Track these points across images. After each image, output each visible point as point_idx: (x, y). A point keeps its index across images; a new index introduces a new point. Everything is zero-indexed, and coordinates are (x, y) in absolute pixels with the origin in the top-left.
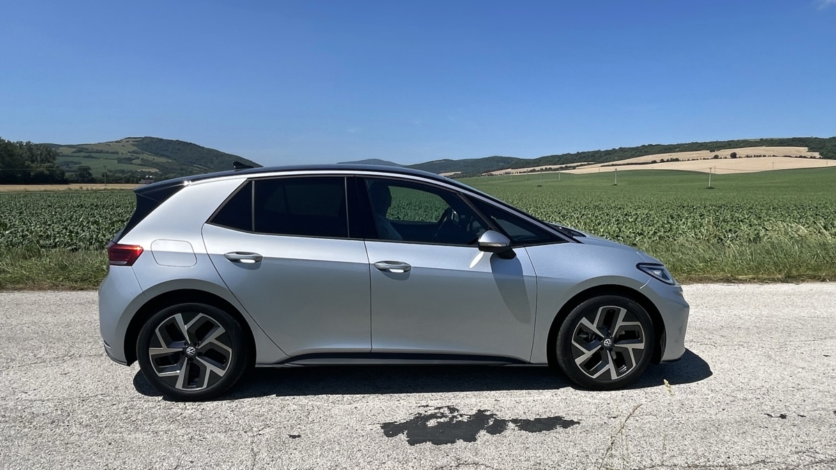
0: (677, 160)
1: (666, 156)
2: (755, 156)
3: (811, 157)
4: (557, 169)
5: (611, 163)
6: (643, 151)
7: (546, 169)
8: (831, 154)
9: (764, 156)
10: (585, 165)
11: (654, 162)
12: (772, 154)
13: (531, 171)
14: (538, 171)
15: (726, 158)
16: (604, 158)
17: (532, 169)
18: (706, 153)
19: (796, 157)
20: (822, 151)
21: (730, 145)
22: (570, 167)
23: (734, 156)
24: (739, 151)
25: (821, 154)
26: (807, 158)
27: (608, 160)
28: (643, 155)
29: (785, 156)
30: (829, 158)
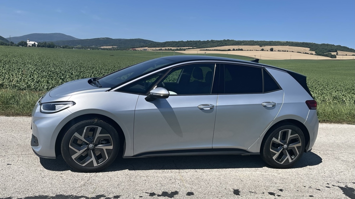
0: (242, 50)
1: (236, 47)
2: (282, 51)
3: (311, 54)
4: (173, 50)
5: (206, 49)
6: (224, 43)
7: (168, 50)
8: (320, 53)
9: (288, 51)
10: (191, 49)
11: (229, 50)
12: (291, 50)
13: (159, 50)
14: (164, 50)
15: (268, 51)
16: (202, 45)
17: (160, 48)
18: (257, 47)
19: (303, 53)
20: (316, 51)
21: (271, 43)
22: (182, 49)
23: (272, 50)
24: (274, 47)
25: (316, 53)
26: (309, 54)
27: (204, 47)
28: (223, 46)
29: (298, 52)
30: (320, 55)
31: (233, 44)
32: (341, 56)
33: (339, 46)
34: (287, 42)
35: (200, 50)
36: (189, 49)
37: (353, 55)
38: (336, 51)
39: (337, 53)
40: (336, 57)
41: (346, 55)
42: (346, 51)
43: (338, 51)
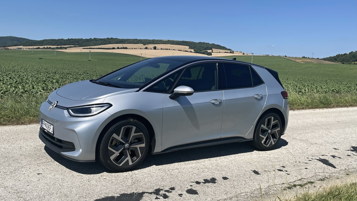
0: (126, 48)
1: (120, 45)
2: (165, 49)
3: (190, 52)
4: (53, 49)
5: (88, 47)
6: (108, 41)
7: (47, 48)
8: (198, 51)
9: (170, 49)
10: (73, 47)
11: (114, 48)
12: (173, 48)
13: (37, 49)
14: (42, 49)
15: (151, 49)
16: (85, 43)
17: (37, 47)
18: (141, 45)
19: (184, 51)
21: (153, 42)
22: (63, 47)
23: (155, 48)
24: (158, 46)
25: (194, 50)
26: (188, 52)
27: (87, 45)
28: (107, 44)
29: (179, 50)
30: (198, 53)
31: (117, 42)
32: (216, 54)
33: (214, 44)
34: (168, 40)
35: (83, 49)
36: (71, 47)
37: (225, 52)
38: (211, 49)
39: (212, 51)
40: (212, 54)
41: (220, 52)
42: (219, 49)
43: (213, 49)
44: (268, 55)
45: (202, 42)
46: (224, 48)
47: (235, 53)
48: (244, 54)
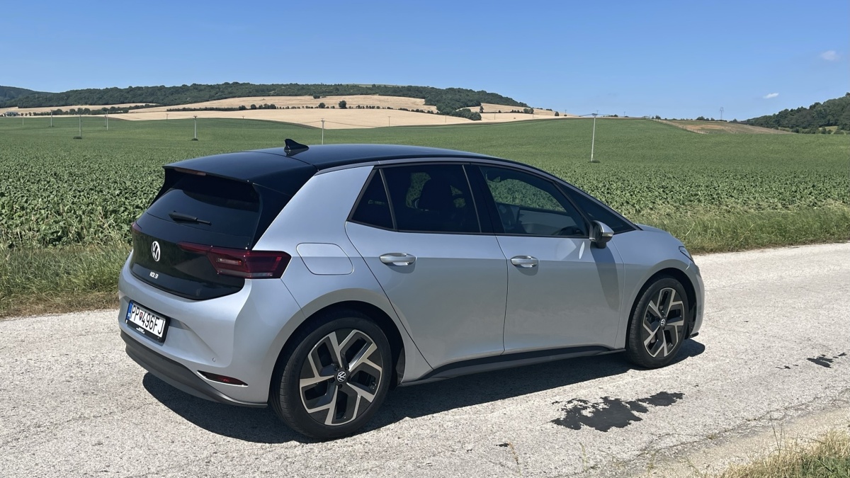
0: (273, 107)
1: (258, 101)
2: (367, 107)
3: (429, 112)
5: (181, 107)
6: (226, 92)
7: (80, 111)
8: (448, 109)
9: (378, 108)
10: (142, 107)
11: (243, 108)
12: (386, 105)
14: (66, 113)
15: (334, 107)
16: (171, 98)
18: (308, 99)
19: (413, 111)
20: (439, 104)
21: (337, 90)
22: (119, 109)
23: (343, 105)
24: (349, 99)
25: (438, 109)
26: (424, 112)
27: (177, 102)
28: (226, 98)
29: (401, 109)
30: (448, 114)
31: (250, 92)
32: (491, 115)
33: (483, 93)
34: (374, 85)
35: (168, 111)
36: (137, 107)
37: (513, 112)
38: (478, 104)
39: (482, 109)
40: (480, 116)
41: (500, 112)
42: (498, 104)
43: (482, 104)
44: (616, 116)
45: (456, 87)
46: (508, 102)
47: (537, 114)
48: (557, 114)
